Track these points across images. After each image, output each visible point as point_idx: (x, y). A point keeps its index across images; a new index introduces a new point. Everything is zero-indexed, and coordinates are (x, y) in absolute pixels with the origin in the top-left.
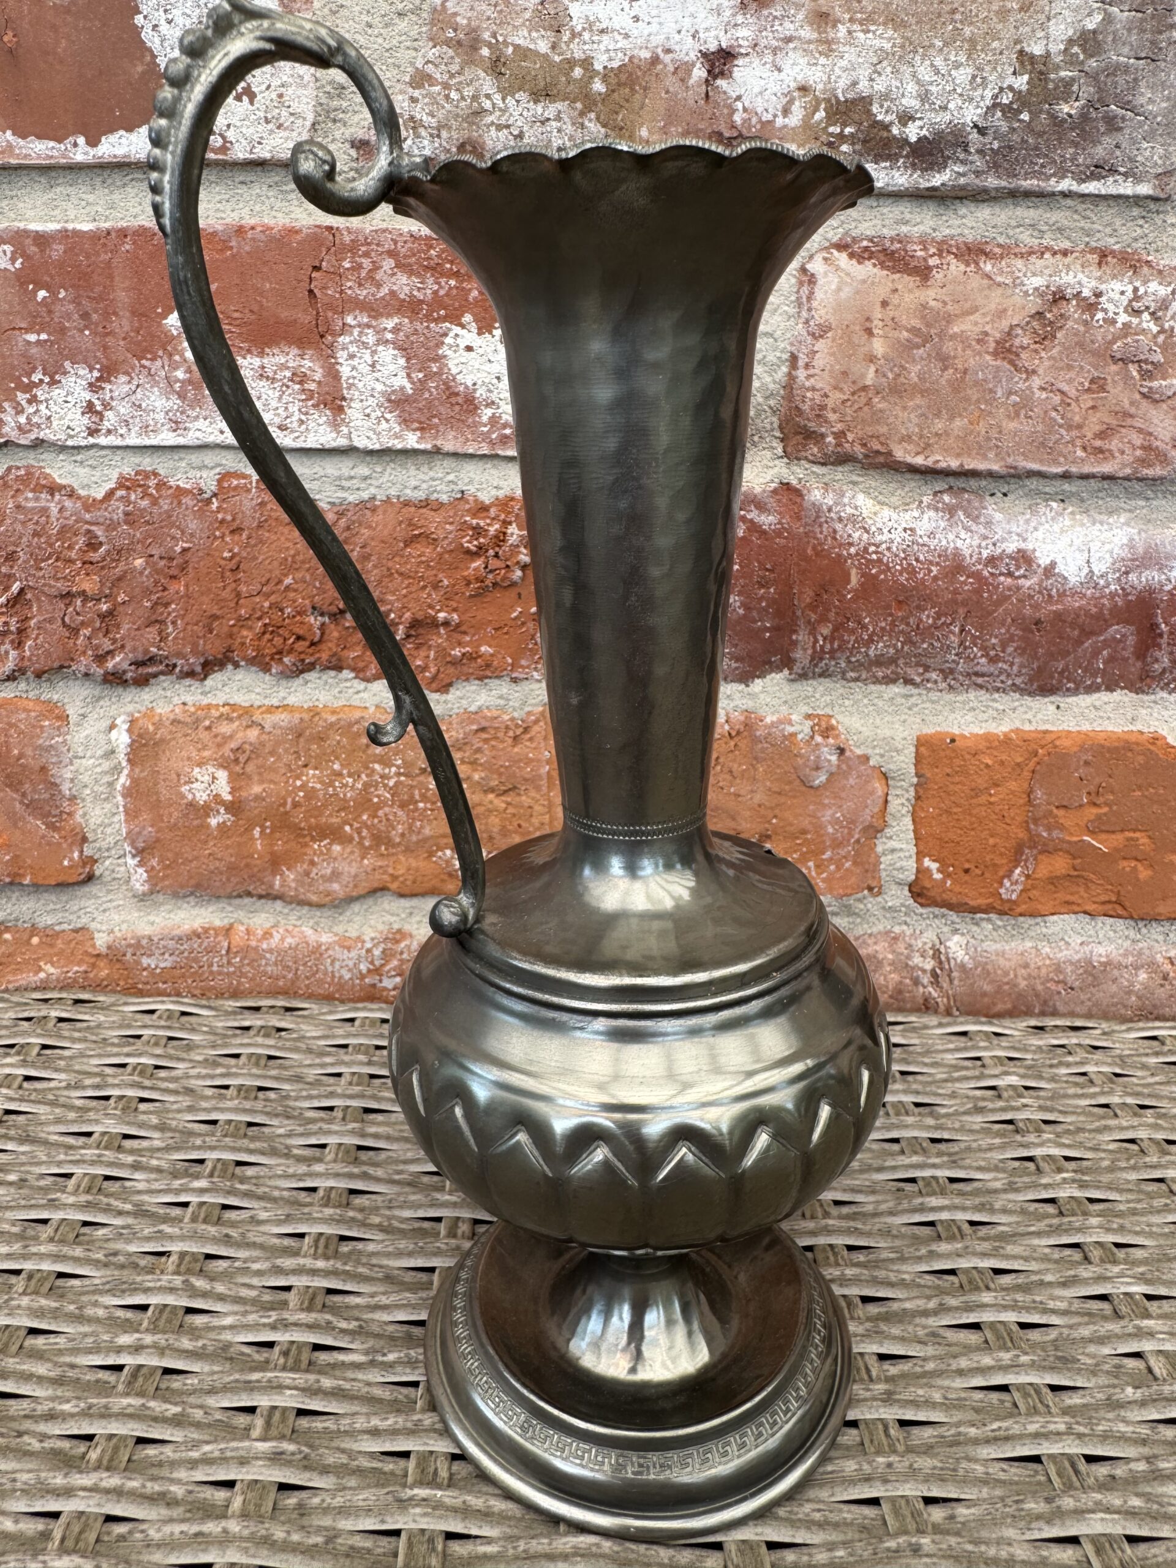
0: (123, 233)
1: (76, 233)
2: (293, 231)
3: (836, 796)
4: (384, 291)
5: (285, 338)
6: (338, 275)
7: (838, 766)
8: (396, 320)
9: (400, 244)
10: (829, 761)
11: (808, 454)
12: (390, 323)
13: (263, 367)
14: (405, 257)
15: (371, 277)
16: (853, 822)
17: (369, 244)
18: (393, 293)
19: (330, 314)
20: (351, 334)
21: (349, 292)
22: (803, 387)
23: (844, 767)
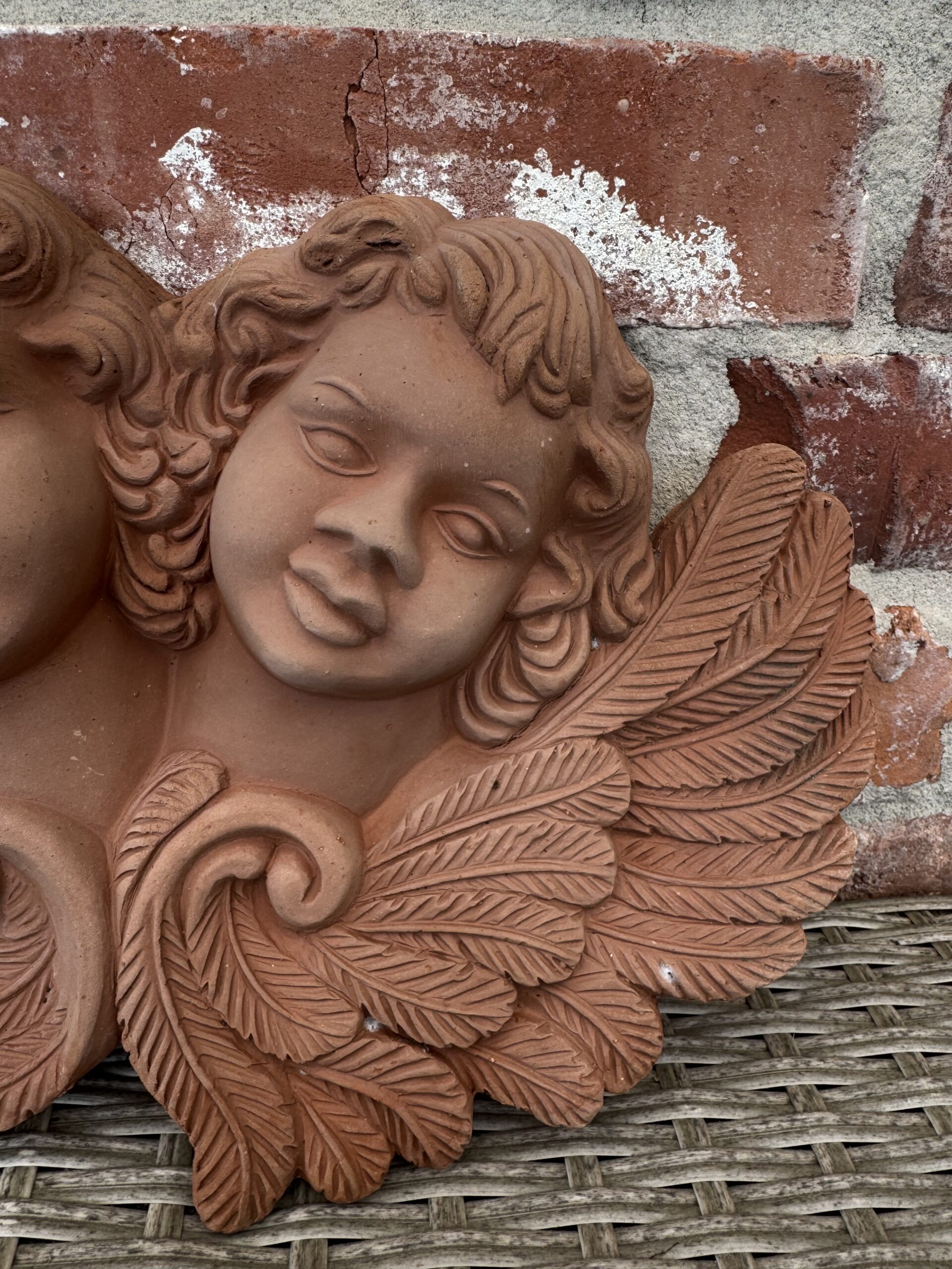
0: (101, 38)
1: (39, 38)
2: (324, 37)
3: (909, 689)
4: (440, 117)
5: (313, 181)
6: (381, 96)
7: (917, 660)
8: (454, 157)
9: (459, 56)
10: (908, 655)
11: (929, 321)
12: (445, 162)
13: (288, 219)
14: (467, 72)
15: (423, 99)
16: (923, 715)
17: (421, 55)
18: (450, 121)
19: (371, 149)
20: (398, 175)
21: (396, 120)
22: (936, 238)
23: (922, 660)
